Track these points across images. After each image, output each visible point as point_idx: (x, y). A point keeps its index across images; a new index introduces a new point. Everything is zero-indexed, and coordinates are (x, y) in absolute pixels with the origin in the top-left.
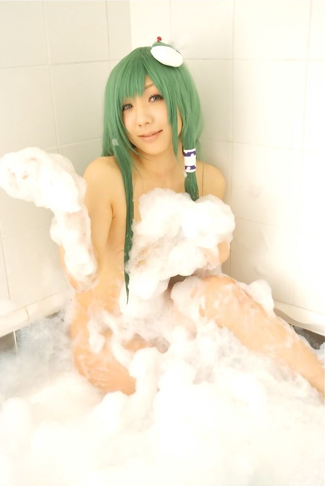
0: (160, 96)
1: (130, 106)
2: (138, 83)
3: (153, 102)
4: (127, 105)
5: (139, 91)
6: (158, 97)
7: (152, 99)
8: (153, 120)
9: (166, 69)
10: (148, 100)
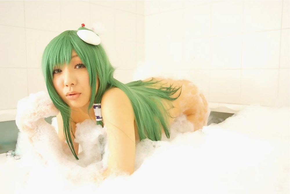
0: (83, 65)
1: (60, 71)
2: (66, 54)
3: (78, 69)
4: (57, 70)
5: (67, 60)
6: (82, 66)
7: (77, 67)
8: (77, 82)
9: (88, 46)
10: (74, 67)
